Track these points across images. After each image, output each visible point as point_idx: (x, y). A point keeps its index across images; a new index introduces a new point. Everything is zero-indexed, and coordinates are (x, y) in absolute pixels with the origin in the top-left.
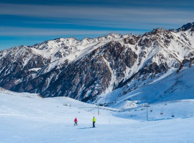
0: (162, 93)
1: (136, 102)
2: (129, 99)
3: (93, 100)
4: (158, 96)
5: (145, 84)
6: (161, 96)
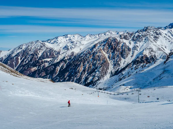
0: (151, 80)
1: (130, 87)
2: (124, 85)
3: (94, 85)
4: (148, 82)
5: (137, 72)
6: (150, 83)
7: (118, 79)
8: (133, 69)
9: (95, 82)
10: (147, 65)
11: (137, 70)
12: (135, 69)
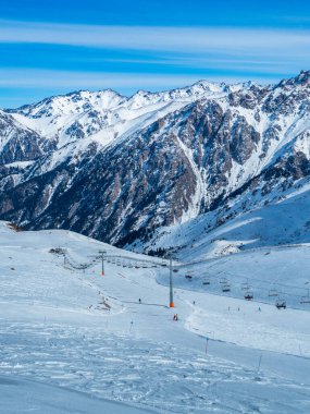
0: (300, 225)
1: (239, 243)
2: (223, 238)
3: (146, 240)
4: (291, 231)
5: (266, 202)
6: (297, 234)
7: (214, 222)
8: (258, 195)
9: (149, 231)
10: (296, 182)
11: (268, 198)
12: (263, 195)
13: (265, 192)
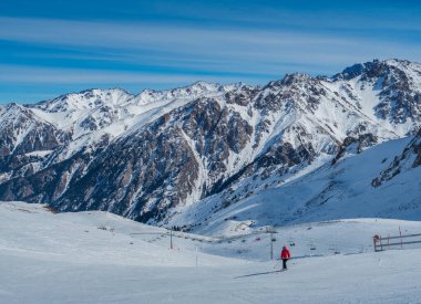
0: (301, 205)
1: (249, 223)
2: (235, 218)
3: (159, 219)
4: (294, 210)
5: (266, 186)
6: (299, 212)
7: (220, 203)
8: (259, 179)
9: (162, 211)
10: (291, 168)
11: (268, 181)
12: (263, 179)
13: (265, 177)
